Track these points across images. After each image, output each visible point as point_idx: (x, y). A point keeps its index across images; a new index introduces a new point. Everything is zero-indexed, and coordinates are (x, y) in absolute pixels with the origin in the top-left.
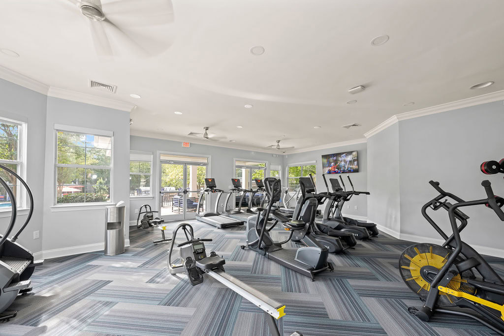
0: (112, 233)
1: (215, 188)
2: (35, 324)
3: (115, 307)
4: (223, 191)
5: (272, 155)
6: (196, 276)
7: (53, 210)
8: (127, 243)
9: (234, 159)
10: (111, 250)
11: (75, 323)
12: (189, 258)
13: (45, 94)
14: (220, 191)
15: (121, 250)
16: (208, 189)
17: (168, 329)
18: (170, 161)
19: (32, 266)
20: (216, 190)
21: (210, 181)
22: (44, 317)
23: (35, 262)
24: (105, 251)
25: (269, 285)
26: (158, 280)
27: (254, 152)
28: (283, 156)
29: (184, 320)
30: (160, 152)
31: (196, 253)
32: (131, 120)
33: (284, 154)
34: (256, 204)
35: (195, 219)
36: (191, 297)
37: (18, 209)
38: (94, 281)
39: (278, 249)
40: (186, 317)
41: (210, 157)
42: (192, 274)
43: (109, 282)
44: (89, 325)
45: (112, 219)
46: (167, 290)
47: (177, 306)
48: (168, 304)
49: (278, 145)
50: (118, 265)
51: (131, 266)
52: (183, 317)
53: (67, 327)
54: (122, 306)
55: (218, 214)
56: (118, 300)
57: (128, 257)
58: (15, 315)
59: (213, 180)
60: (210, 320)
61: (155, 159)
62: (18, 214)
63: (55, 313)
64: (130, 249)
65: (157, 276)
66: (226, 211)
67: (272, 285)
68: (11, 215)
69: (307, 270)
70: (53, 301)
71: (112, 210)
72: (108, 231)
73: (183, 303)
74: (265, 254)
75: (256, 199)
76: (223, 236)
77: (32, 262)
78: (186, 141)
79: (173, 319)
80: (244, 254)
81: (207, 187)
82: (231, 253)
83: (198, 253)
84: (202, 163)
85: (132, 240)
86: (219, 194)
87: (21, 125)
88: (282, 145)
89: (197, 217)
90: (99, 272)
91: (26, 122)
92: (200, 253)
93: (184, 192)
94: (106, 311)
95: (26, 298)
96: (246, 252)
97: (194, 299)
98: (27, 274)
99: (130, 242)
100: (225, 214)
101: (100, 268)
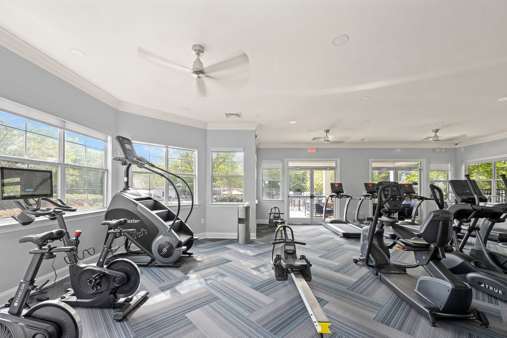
0: (242, 226)
1: (342, 194)
2: (186, 274)
3: (225, 279)
4: (351, 197)
5: (434, 150)
6: (282, 273)
7: (211, 206)
8: (253, 236)
9: (370, 160)
10: (241, 240)
11: (202, 280)
12: (278, 255)
13: (205, 128)
14: (348, 197)
15: (248, 241)
16: (333, 194)
17: (246, 306)
18: (296, 167)
19: (192, 239)
20: (343, 195)
21: (337, 186)
22: (191, 271)
23: (194, 237)
24: (238, 240)
25: (362, 308)
26: (262, 269)
27: (400, 148)
28: (455, 149)
29: (260, 305)
30: (289, 159)
31: (287, 253)
32: (256, 137)
33: (457, 146)
34: (407, 215)
35: (321, 225)
36: (276, 290)
37: (181, 205)
38: (223, 258)
39: (398, 272)
40: (263, 303)
41: (339, 160)
42: (279, 270)
43: (230, 261)
44: (207, 284)
45: (242, 216)
46: (262, 279)
47: (262, 293)
48: (256, 289)
49: (436, 136)
50: (242, 251)
51: (249, 254)
52: (261, 302)
53: (197, 281)
54: (229, 279)
55: (347, 222)
56: (229, 274)
57: (250, 247)
58: (180, 266)
59: (340, 185)
60: (279, 313)
61: (283, 166)
62: (181, 208)
63: (196, 271)
64: (256, 241)
65: (263, 266)
66: (357, 220)
67: (365, 309)
68: (177, 208)
69: (425, 308)
70: (199, 264)
71: (242, 209)
72: (239, 224)
73: (267, 292)
74: (377, 274)
75: (407, 209)
76: (342, 245)
77: (192, 237)
78: (312, 147)
79: (253, 301)
80: (353, 268)
81: (333, 192)
82: (338, 264)
83: (288, 254)
84: (329, 167)
85: (259, 234)
86: (348, 200)
87: (195, 151)
88: (442, 135)
89: (323, 223)
90: (229, 253)
91: (197, 149)
92: (290, 254)
93: (311, 197)
94: (220, 279)
95: (190, 258)
96: (357, 267)
97: (277, 293)
98: (189, 243)
99: (256, 235)
100: (356, 224)
101: (230, 251)
